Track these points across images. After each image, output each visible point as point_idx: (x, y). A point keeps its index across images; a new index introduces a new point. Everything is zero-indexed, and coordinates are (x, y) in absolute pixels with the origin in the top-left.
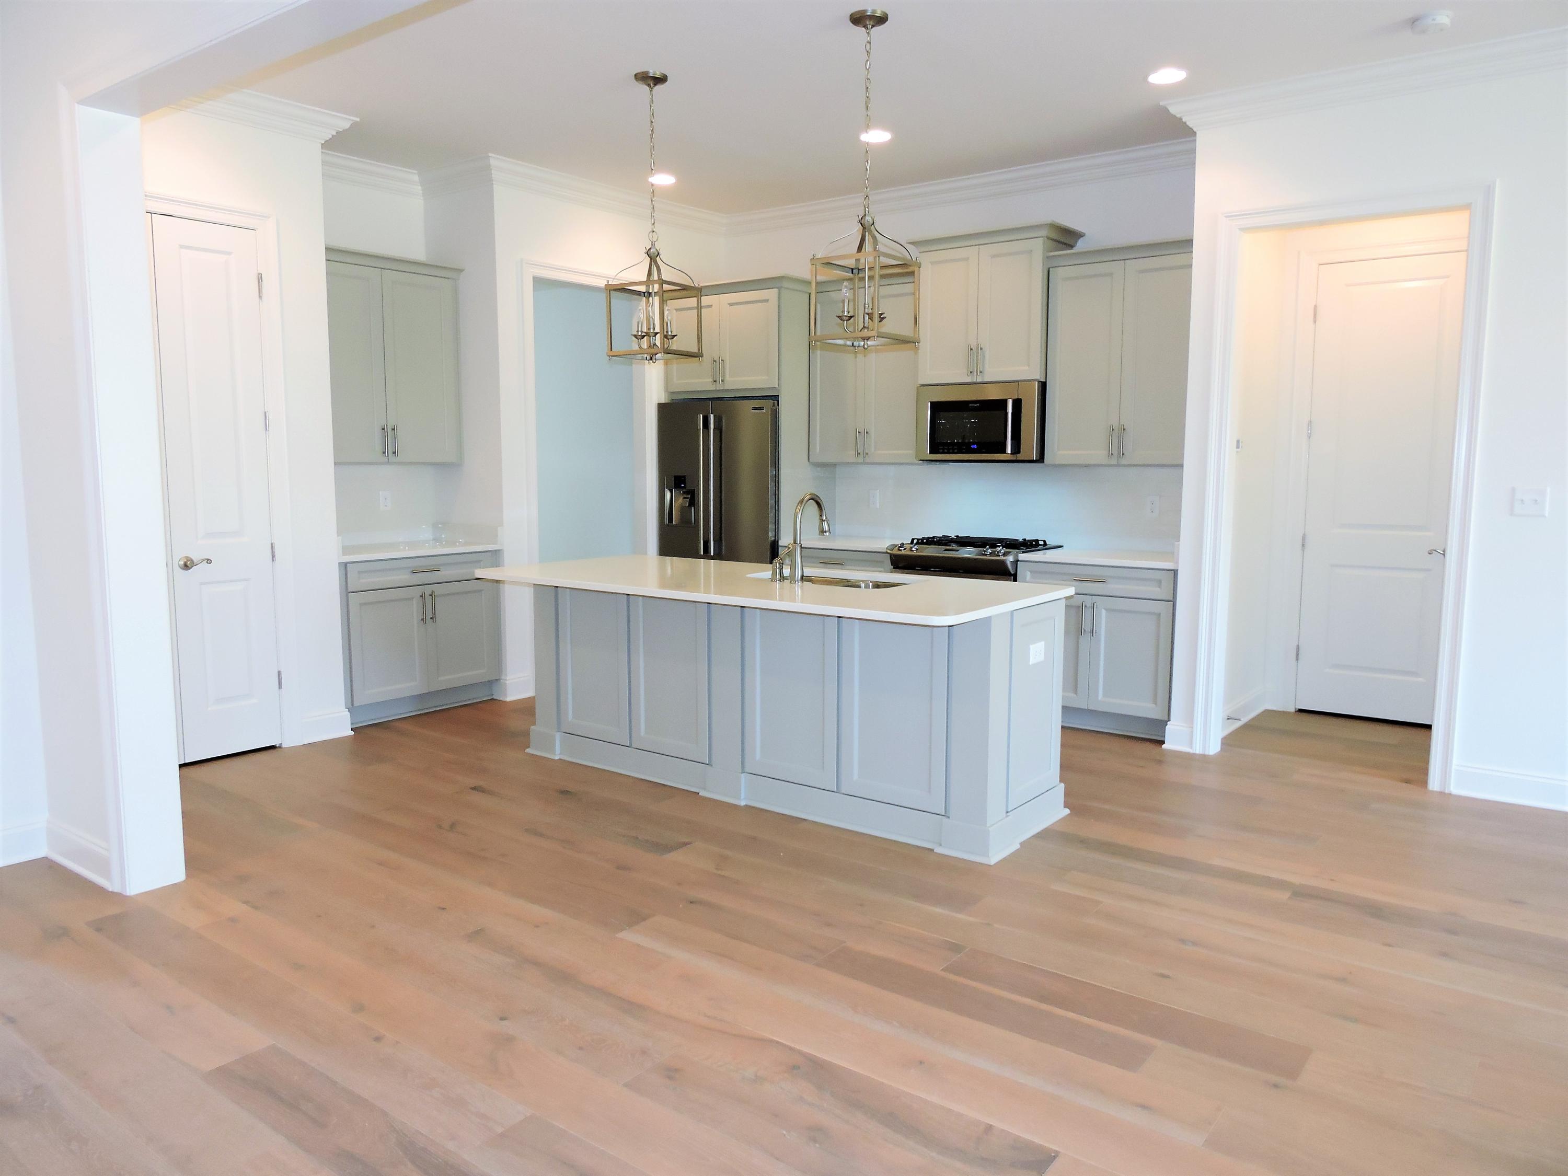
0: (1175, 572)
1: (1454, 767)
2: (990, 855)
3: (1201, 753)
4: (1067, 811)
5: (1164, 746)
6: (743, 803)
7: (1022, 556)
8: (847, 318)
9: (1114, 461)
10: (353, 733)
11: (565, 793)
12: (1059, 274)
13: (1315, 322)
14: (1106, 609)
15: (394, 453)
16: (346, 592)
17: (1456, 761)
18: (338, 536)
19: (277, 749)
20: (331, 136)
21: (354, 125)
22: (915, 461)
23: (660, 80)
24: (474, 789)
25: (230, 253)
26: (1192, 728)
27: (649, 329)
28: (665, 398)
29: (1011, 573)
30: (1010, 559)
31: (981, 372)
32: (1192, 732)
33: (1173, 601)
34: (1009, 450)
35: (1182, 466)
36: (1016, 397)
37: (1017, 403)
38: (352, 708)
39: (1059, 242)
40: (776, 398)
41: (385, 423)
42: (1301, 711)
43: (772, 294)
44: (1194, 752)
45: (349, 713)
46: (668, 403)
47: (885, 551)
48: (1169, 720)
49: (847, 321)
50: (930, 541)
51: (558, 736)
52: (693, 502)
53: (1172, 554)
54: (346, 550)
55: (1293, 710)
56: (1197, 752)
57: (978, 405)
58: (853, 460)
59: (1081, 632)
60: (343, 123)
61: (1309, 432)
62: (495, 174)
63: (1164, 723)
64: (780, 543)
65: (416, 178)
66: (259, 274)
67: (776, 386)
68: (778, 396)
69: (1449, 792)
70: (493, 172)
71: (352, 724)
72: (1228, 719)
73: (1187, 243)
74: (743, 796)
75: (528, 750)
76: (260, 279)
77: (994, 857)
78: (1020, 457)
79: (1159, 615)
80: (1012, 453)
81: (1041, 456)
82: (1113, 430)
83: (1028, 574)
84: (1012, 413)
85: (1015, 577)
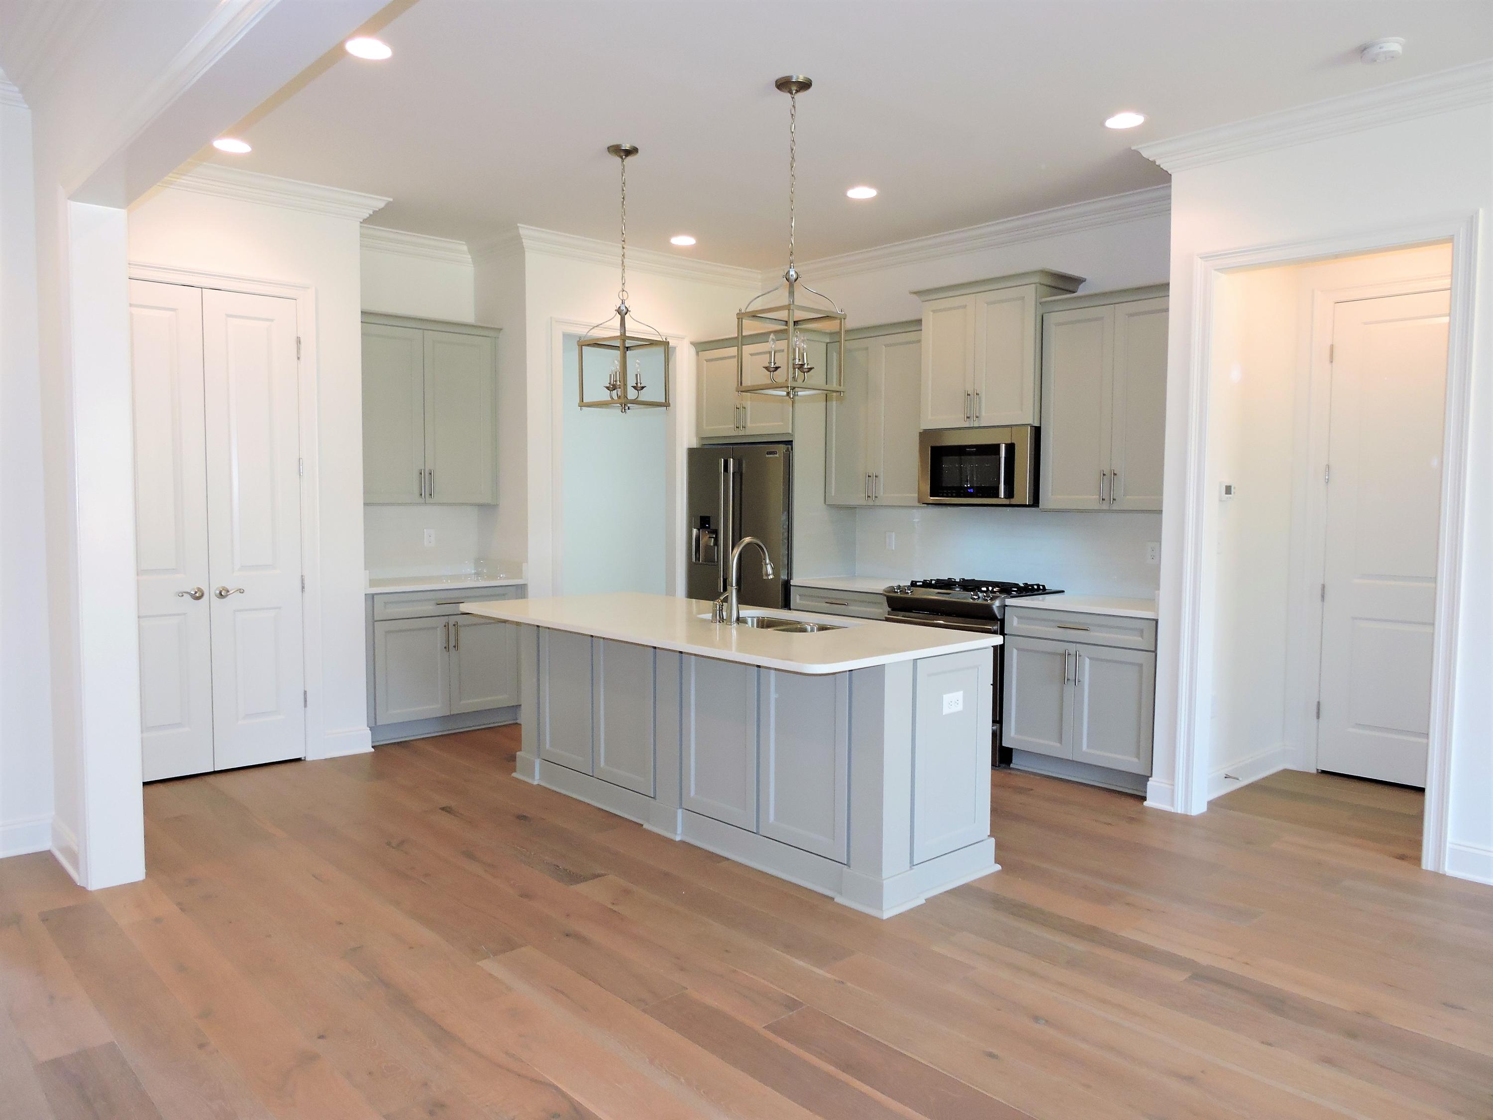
0: (1157, 621)
1: (1448, 845)
2: (884, 909)
3: (1183, 812)
4: (998, 867)
5: (1145, 803)
6: (678, 838)
7: (1009, 601)
8: (773, 369)
9: (1105, 507)
10: (373, 750)
11: (521, 818)
12: (1053, 319)
13: (1332, 362)
14: (1090, 659)
15: (431, 495)
16: (372, 621)
17: (1450, 837)
18: (365, 570)
19: (302, 762)
20: (368, 216)
21: (388, 204)
22: (918, 505)
23: (631, 152)
24: (443, 809)
25: (272, 320)
26: (1173, 785)
27: (616, 381)
28: (697, 444)
29: (997, 617)
30: (997, 603)
31: (977, 417)
32: (1173, 791)
33: (1155, 651)
34: (1002, 495)
35: (1161, 512)
36: (1009, 442)
37: (1011, 448)
38: (374, 728)
39: (1053, 287)
40: (790, 443)
41: (423, 468)
42: (1324, 772)
44: (1176, 812)
45: (370, 732)
46: (699, 448)
47: (882, 593)
48: (1151, 776)
49: (773, 371)
50: (926, 584)
51: (538, 762)
52: (716, 542)
53: (1152, 602)
54: (373, 583)
55: (1314, 771)
56: (1179, 812)
57: (975, 449)
58: (863, 502)
59: (1064, 680)
60: (379, 203)
61: (1327, 477)
62: (526, 242)
63: (1144, 779)
64: (792, 583)
65: (465, 248)
66: (298, 337)
67: (790, 432)
68: (792, 441)
69: (1443, 873)
70: (523, 240)
71: (373, 742)
72: (1226, 777)
73: (1166, 286)
74: (679, 830)
75: (514, 775)
76: (299, 341)
77: (889, 911)
78: (1014, 501)
79: (1141, 666)
80: (1005, 497)
81: (1035, 502)
82: (1104, 475)
83: (1015, 619)
84: (1005, 458)
85: (1002, 622)
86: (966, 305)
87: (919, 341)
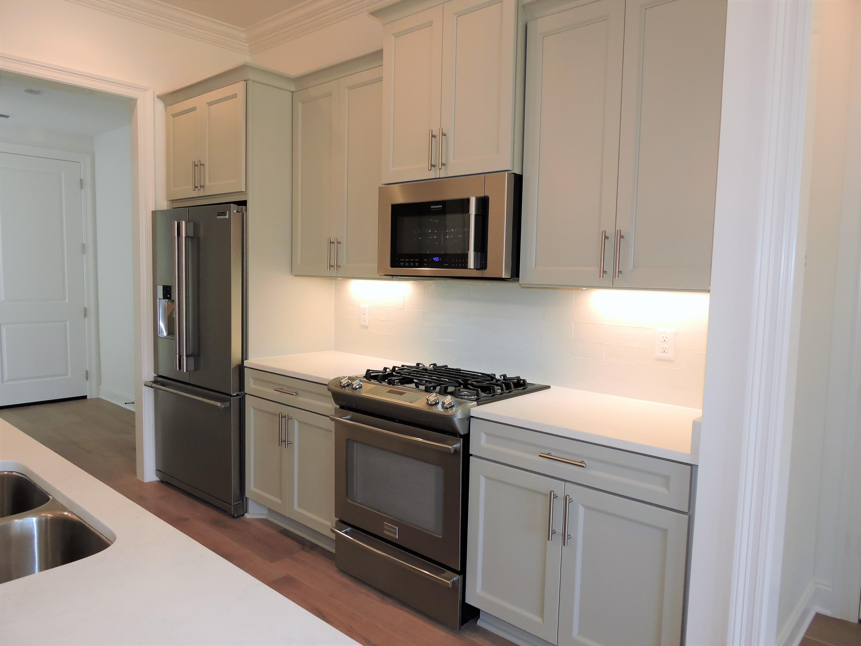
0: (693, 468)
7: (475, 411)
9: (607, 281)
14: (587, 508)
22: (376, 276)
28: (160, 207)
29: (459, 433)
30: (460, 414)
31: (444, 165)
33: (690, 515)
34: (471, 264)
36: (482, 195)
37: (483, 203)
40: (244, 203)
43: (238, 88)
47: (329, 385)
57: (441, 206)
58: (325, 273)
59: (548, 532)
64: (247, 364)
67: (244, 190)
68: (246, 201)
78: (487, 273)
79: (665, 531)
80: (476, 268)
81: (515, 273)
82: (606, 238)
83: (483, 436)
84: (476, 216)
85: (466, 438)
86: (432, 22)
87: (381, 79)
